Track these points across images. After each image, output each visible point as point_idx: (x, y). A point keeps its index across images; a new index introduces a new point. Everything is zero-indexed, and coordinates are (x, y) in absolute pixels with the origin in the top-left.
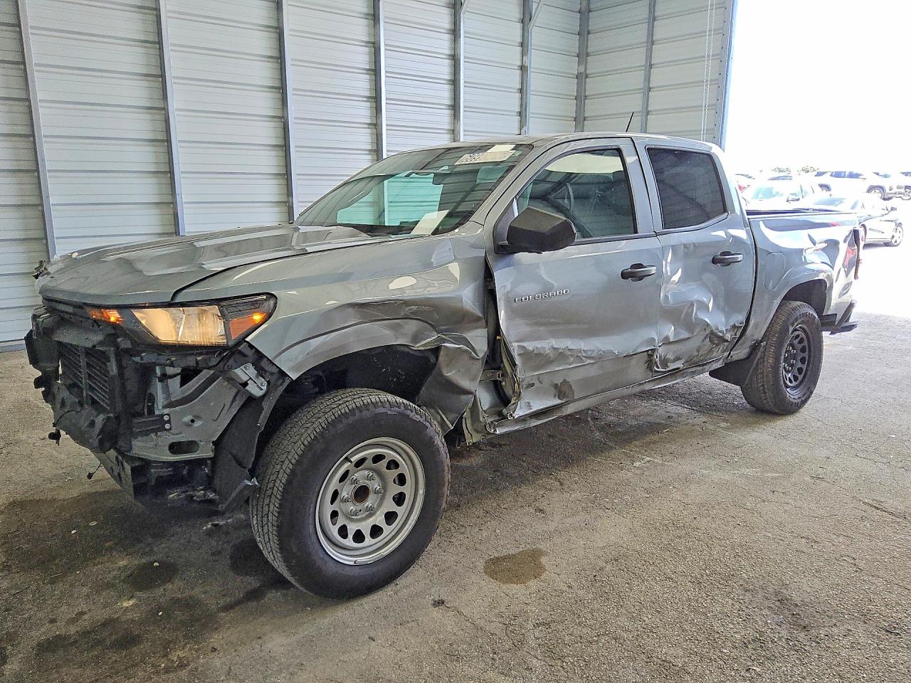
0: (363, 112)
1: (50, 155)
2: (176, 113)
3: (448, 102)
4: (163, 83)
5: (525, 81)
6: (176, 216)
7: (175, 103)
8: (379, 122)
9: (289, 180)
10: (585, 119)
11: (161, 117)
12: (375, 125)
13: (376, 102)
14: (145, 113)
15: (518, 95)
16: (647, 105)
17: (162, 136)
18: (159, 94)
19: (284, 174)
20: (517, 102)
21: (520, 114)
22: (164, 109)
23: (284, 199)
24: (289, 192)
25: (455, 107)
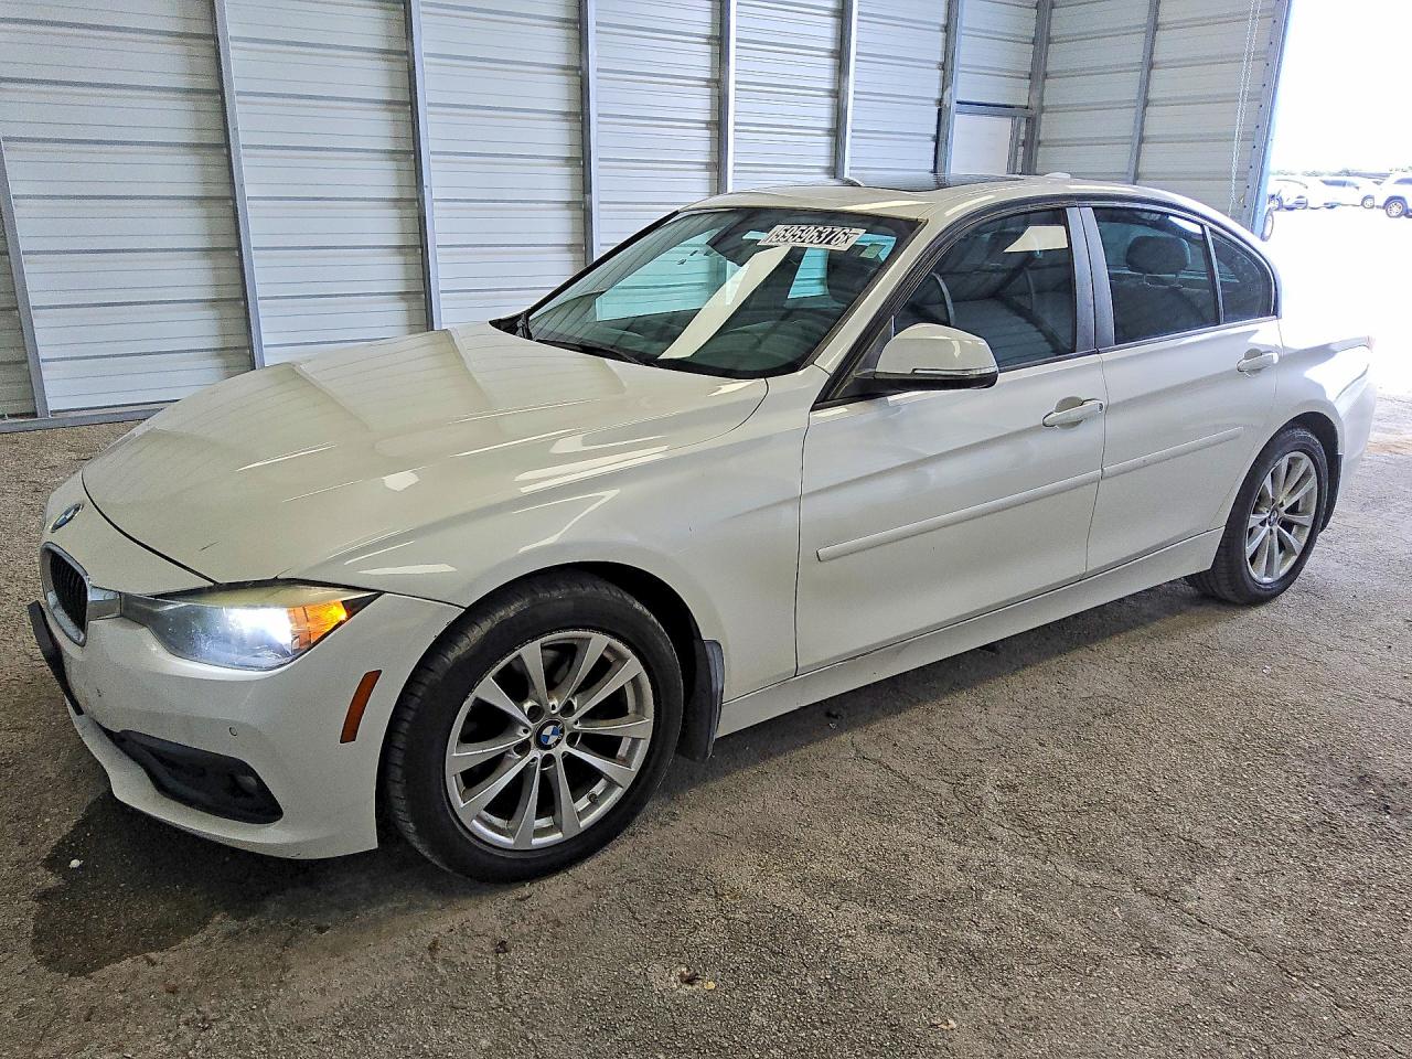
0: (699, 60)
1: (247, 123)
2: (425, 59)
3: (830, 46)
4: (406, 14)
5: (954, 14)
6: (422, 220)
7: (423, 44)
8: (723, 76)
9: (587, 169)
10: (1046, 76)
11: (401, 66)
12: (718, 81)
13: (721, 45)
14: (379, 59)
15: (942, 35)
16: (1152, 53)
17: (403, 96)
18: (398, 29)
19: (578, 159)
20: (939, 46)
21: (943, 67)
22: (406, 53)
23: (579, 198)
24: (586, 187)
25: (841, 55)
